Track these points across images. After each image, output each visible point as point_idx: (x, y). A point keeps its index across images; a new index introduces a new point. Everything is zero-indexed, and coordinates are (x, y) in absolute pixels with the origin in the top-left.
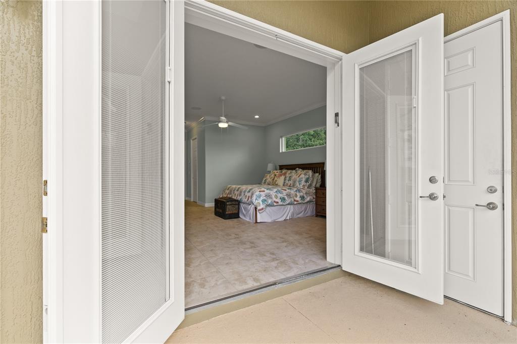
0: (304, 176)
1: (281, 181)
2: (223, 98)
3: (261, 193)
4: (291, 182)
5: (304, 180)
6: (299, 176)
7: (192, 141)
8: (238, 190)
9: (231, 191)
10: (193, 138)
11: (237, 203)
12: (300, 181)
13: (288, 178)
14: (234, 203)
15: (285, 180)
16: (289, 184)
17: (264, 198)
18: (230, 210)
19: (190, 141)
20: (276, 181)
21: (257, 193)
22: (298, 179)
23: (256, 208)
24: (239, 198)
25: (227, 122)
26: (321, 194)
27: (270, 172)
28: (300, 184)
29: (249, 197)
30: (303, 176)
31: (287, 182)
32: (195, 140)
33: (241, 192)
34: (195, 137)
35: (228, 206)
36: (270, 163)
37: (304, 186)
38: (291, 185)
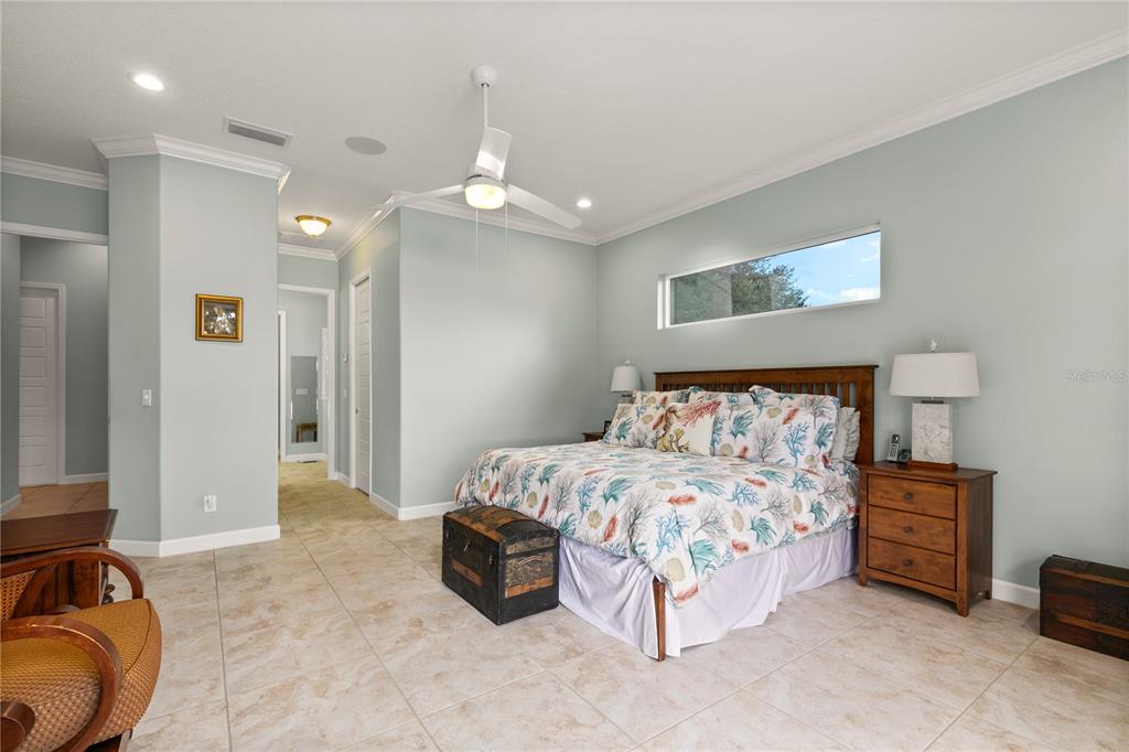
0: (810, 418)
1: (698, 434)
2: (487, 74)
3: (683, 509)
4: (749, 441)
5: (812, 434)
6: (788, 419)
7: (352, 288)
8: (544, 480)
9: (509, 477)
10: (358, 278)
11: (549, 541)
12: (794, 441)
13: (728, 426)
14: (536, 543)
15: (716, 429)
16: (737, 451)
17: (702, 535)
18: (518, 577)
19: (348, 289)
20: (680, 434)
21: (664, 510)
22: (783, 431)
23: (659, 587)
24: (554, 518)
25: (506, 182)
26: (900, 495)
27: (629, 397)
28: (795, 453)
29: (613, 521)
30: (805, 417)
31: (725, 437)
32: (364, 286)
33: (563, 491)
34: (362, 275)
35: (513, 561)
36: (622, 363)
37: (812, 458)
38: (749, 454)
